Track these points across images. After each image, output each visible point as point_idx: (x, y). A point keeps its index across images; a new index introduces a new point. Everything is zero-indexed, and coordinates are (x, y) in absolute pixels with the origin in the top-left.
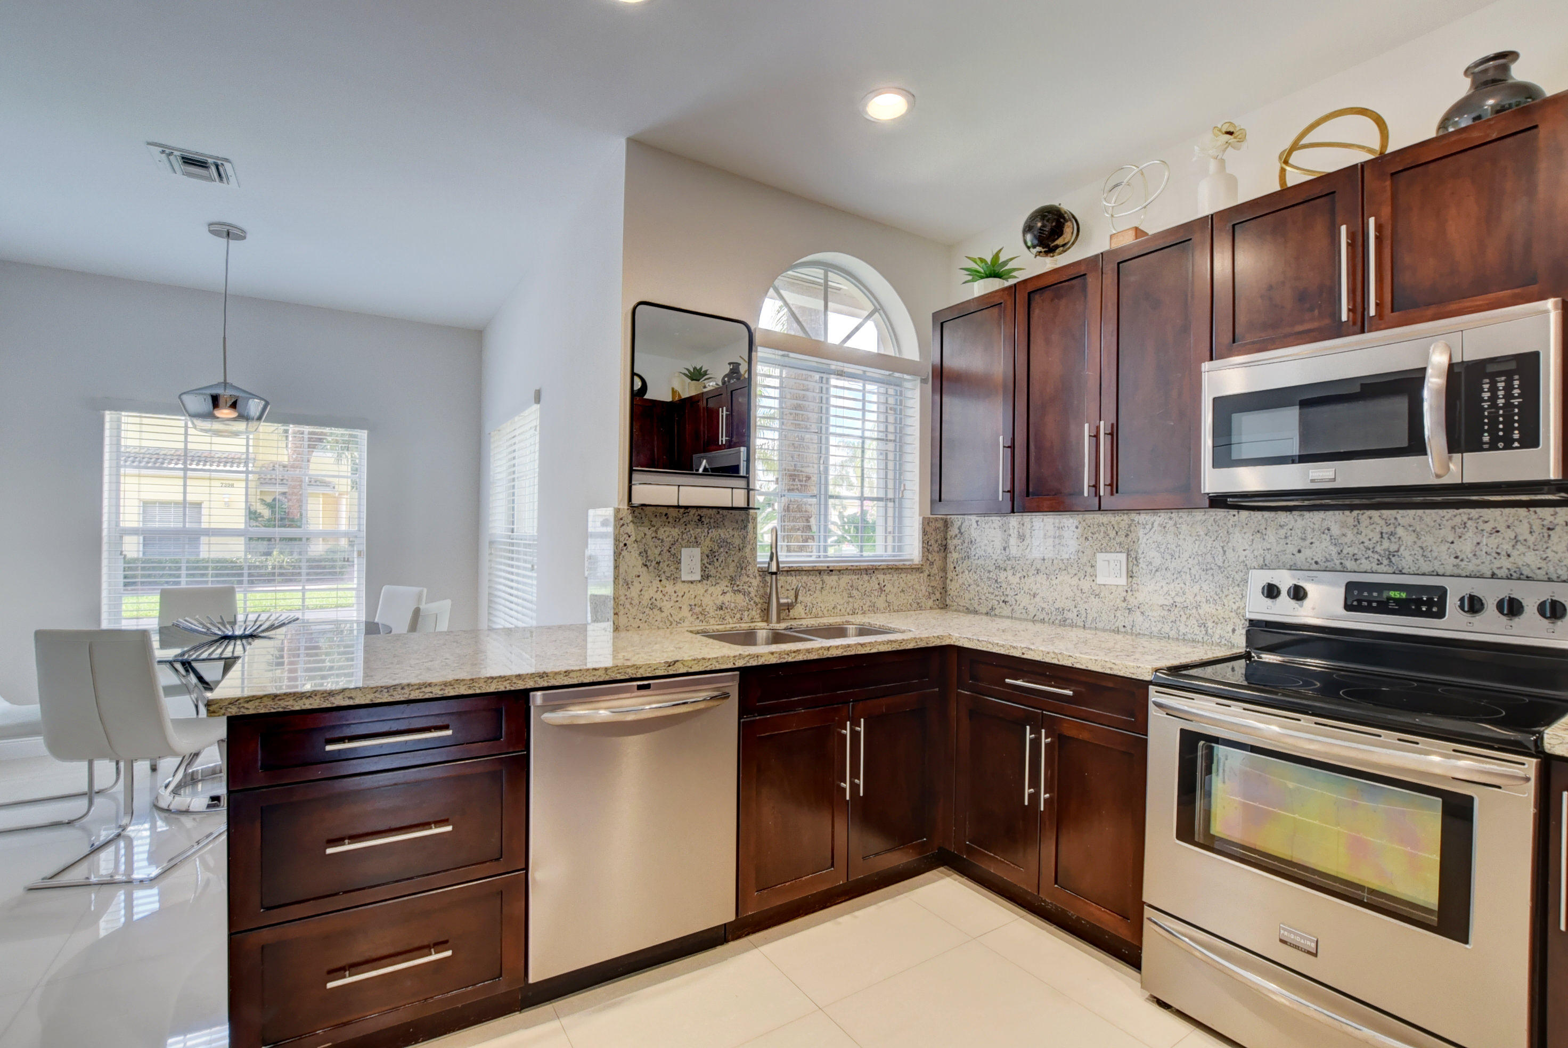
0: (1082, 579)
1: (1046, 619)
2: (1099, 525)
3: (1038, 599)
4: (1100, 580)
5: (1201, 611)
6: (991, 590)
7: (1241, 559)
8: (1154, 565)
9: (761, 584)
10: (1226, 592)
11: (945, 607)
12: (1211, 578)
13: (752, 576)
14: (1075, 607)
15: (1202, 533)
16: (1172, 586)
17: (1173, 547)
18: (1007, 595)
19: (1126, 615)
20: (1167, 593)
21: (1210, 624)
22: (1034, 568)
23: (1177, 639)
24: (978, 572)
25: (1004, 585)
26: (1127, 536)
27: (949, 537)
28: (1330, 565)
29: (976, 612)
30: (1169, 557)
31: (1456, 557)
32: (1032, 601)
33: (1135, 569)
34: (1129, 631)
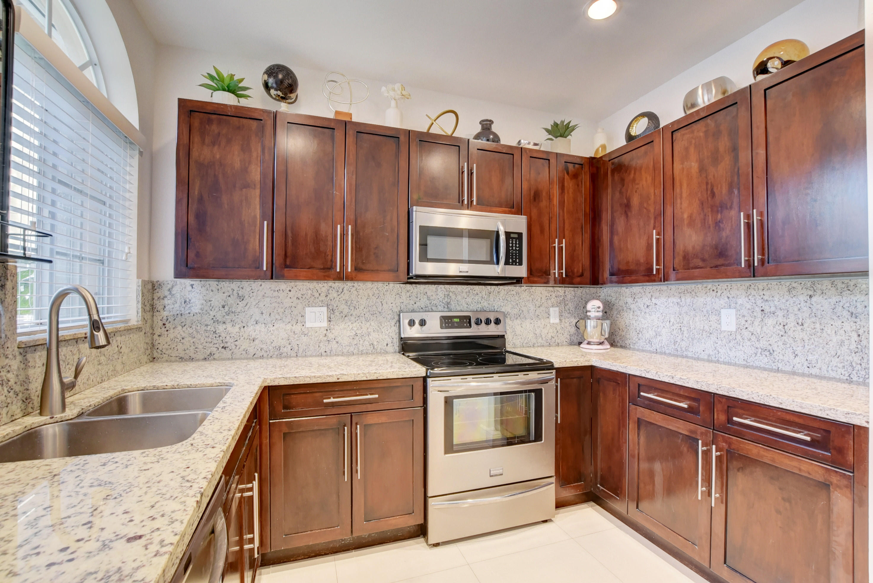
0: (294, 325)
1: (265, 355)
2: (307, 289)
3: (257, 342)
4: (308, 325)
6: (210, 340)
7: (391, 307)
8: (344, 313)
9: (23, 366)
10: (383, 325)
11: (153, 359)
12: (375, 318)
13: (10, 356)
14: (290, 344)
15: (371, 295)
16: (354, 325)
17: (355, 302)
18: (226, 342)
19: (326, 345)
20: (352, 329)
21: (375, 343)
22: (253, 319)
23: (358, 354)
24: (194, 327)
25: (223, 335)
26: (326, 296)
27: (156, 298)
29: (192, 359)
30: (352, 308)
32: (252, 344)
33: (332, 316)
34: (329, 354)
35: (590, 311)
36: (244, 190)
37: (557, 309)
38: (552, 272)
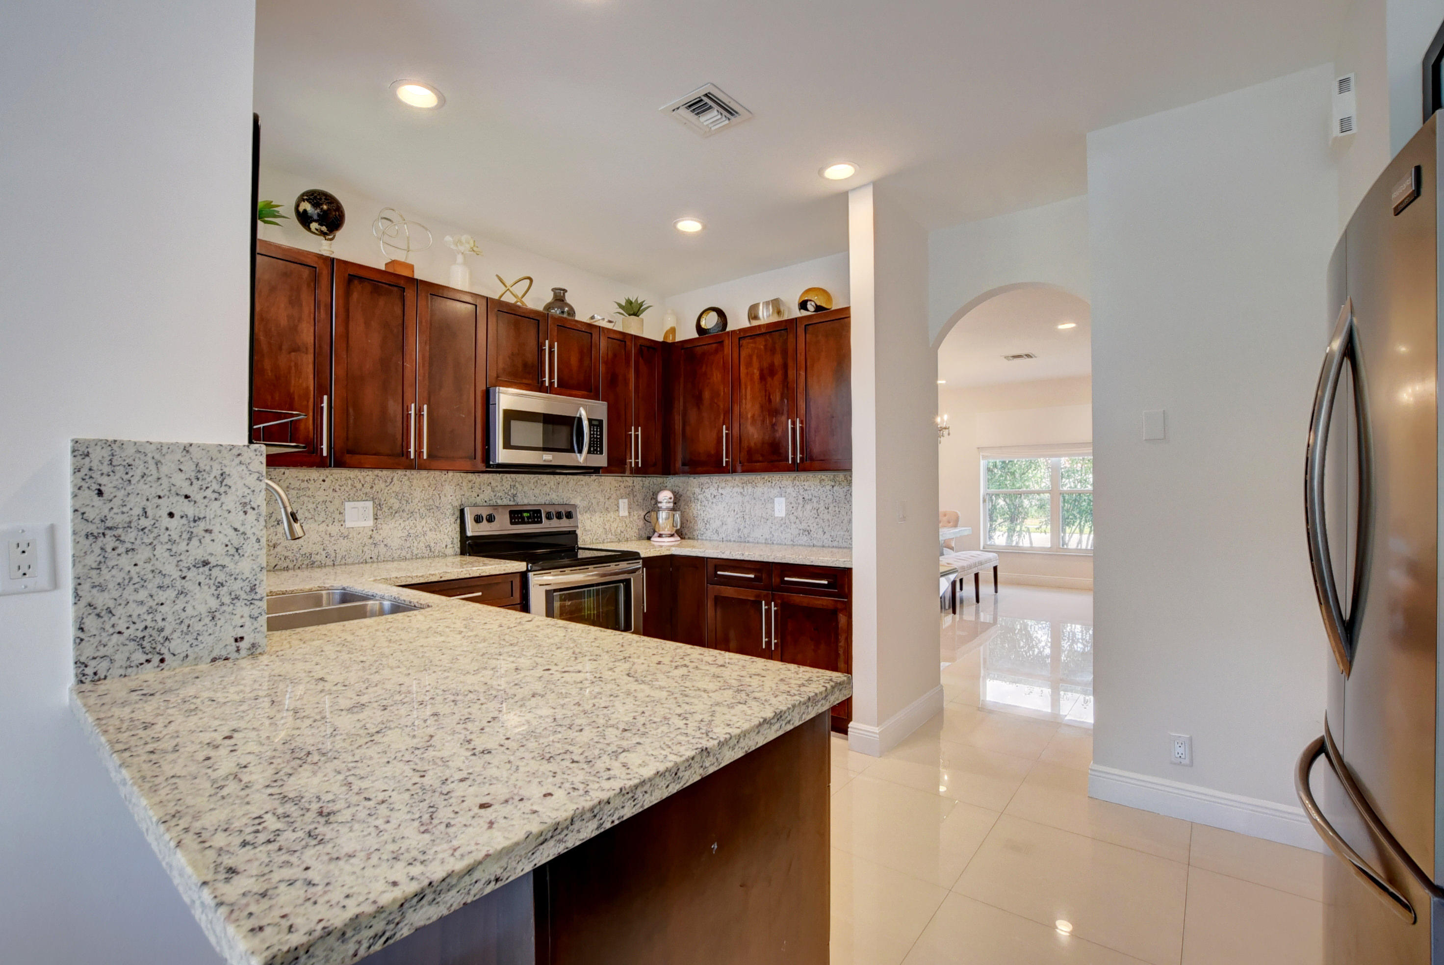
0: (330, 525)
1: (291, 566)
2: (346, 480)
4: (348, 524)
5: (427, 538)
7: (450, 501)
8: (393, 508)
10: (441, 523)
12: (432, 515)
14: (324, 550)
15: (426, 485)
16: (407, 522)
17: (407, 495)
19: (372, 549)
20: (404, 528)
21: (432, 545)
22: (273, 519)
23: (412, 559)
26: (372, 487)
30: (404, 502)
31: (540, 497)
32: (272, 552)
33: (379, 513)
34: (376, 560)
35: (660, 502)
36: (293, 354)
37: (626, 501)
38: (628, 461)
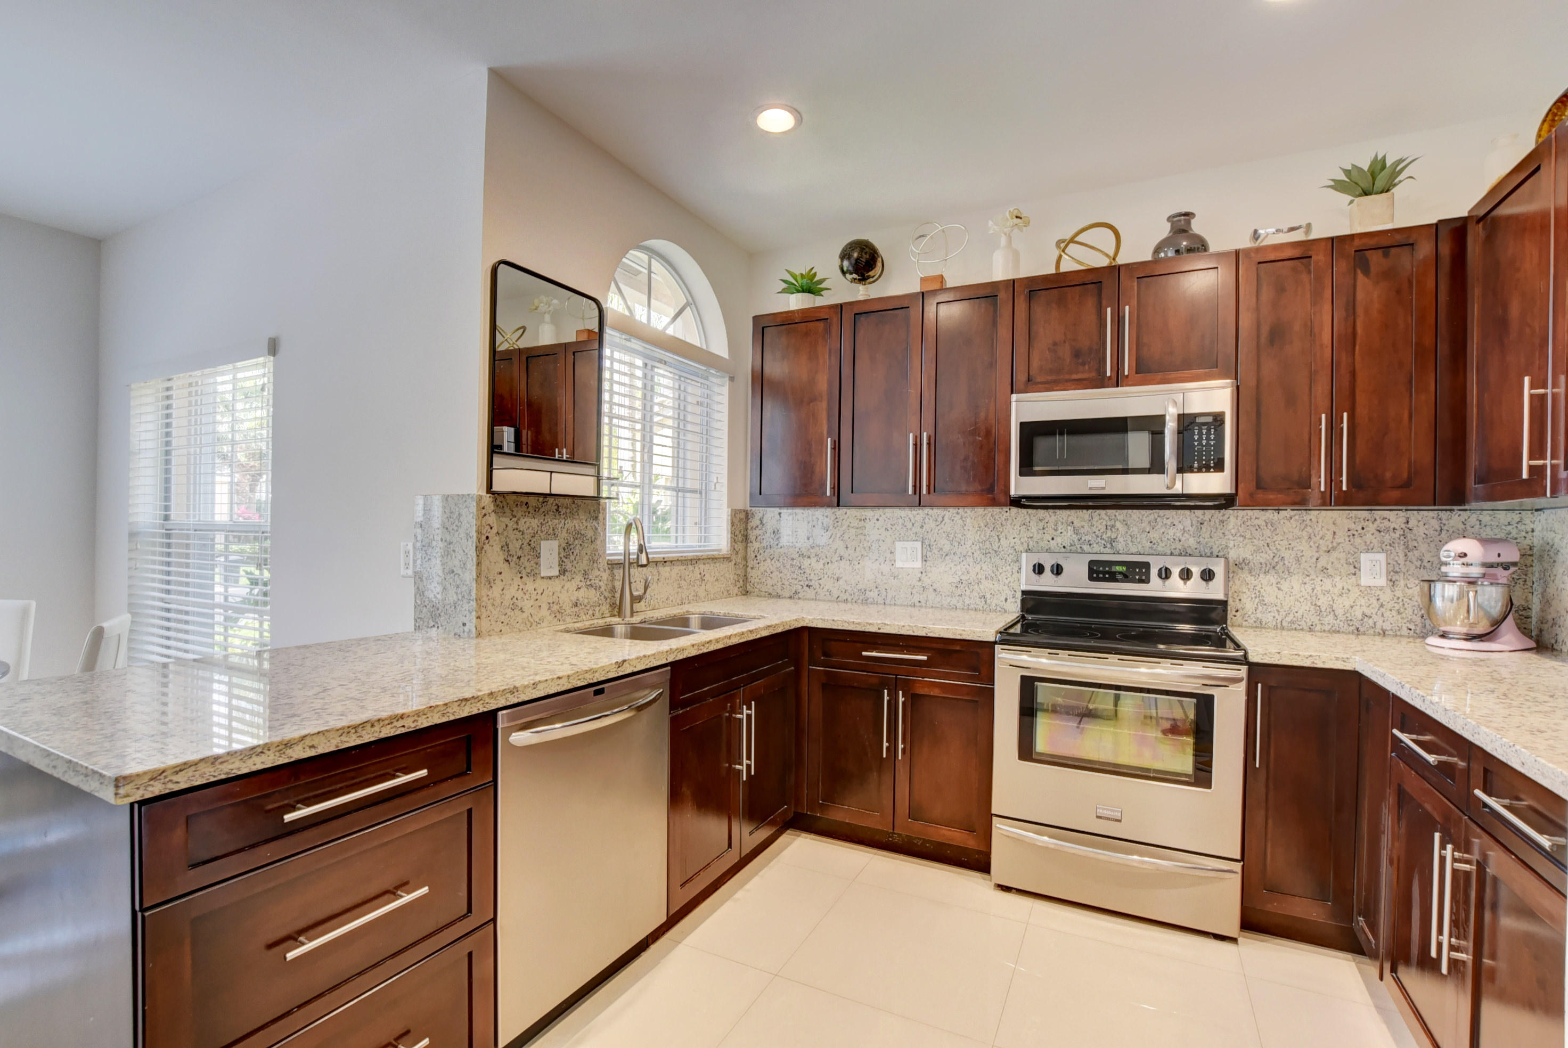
0: (882, 564)
1: (849, 599)
2: (898, 519)
3: (841, 582)
4: (899, 564)
5: (982, 587)
6: (795, 576)
8: (944, 550)
9: (610, 578)
10: (1000, 571)
11: (747, 593)
12: (989, 560)
13: (602, 569)
14: (876, 588)
15: (982, 525)
16: (958, 567)
17: (960, 536)
18: (811, 580)
19: (921, 592)
20: (955, 573)
21: (988, 596)
22: (837, 554)
23: (963, 609)
24: (781, 560)
25: (808, 571)
26: (922, 527)
27: (749, 528)
28: (1073, 548)
29: (778, 596)
30: (956, 544)
31: (1151, 542)
32: (836, 584)
33: (929, 554)
34: (924, 605)
37: (1382, 557)
38: (1314, 480)
